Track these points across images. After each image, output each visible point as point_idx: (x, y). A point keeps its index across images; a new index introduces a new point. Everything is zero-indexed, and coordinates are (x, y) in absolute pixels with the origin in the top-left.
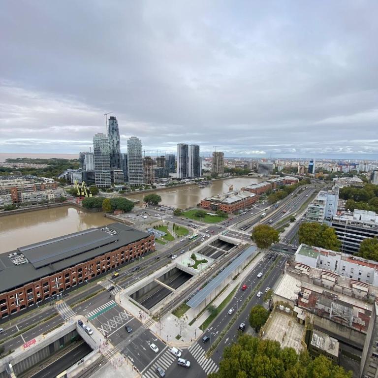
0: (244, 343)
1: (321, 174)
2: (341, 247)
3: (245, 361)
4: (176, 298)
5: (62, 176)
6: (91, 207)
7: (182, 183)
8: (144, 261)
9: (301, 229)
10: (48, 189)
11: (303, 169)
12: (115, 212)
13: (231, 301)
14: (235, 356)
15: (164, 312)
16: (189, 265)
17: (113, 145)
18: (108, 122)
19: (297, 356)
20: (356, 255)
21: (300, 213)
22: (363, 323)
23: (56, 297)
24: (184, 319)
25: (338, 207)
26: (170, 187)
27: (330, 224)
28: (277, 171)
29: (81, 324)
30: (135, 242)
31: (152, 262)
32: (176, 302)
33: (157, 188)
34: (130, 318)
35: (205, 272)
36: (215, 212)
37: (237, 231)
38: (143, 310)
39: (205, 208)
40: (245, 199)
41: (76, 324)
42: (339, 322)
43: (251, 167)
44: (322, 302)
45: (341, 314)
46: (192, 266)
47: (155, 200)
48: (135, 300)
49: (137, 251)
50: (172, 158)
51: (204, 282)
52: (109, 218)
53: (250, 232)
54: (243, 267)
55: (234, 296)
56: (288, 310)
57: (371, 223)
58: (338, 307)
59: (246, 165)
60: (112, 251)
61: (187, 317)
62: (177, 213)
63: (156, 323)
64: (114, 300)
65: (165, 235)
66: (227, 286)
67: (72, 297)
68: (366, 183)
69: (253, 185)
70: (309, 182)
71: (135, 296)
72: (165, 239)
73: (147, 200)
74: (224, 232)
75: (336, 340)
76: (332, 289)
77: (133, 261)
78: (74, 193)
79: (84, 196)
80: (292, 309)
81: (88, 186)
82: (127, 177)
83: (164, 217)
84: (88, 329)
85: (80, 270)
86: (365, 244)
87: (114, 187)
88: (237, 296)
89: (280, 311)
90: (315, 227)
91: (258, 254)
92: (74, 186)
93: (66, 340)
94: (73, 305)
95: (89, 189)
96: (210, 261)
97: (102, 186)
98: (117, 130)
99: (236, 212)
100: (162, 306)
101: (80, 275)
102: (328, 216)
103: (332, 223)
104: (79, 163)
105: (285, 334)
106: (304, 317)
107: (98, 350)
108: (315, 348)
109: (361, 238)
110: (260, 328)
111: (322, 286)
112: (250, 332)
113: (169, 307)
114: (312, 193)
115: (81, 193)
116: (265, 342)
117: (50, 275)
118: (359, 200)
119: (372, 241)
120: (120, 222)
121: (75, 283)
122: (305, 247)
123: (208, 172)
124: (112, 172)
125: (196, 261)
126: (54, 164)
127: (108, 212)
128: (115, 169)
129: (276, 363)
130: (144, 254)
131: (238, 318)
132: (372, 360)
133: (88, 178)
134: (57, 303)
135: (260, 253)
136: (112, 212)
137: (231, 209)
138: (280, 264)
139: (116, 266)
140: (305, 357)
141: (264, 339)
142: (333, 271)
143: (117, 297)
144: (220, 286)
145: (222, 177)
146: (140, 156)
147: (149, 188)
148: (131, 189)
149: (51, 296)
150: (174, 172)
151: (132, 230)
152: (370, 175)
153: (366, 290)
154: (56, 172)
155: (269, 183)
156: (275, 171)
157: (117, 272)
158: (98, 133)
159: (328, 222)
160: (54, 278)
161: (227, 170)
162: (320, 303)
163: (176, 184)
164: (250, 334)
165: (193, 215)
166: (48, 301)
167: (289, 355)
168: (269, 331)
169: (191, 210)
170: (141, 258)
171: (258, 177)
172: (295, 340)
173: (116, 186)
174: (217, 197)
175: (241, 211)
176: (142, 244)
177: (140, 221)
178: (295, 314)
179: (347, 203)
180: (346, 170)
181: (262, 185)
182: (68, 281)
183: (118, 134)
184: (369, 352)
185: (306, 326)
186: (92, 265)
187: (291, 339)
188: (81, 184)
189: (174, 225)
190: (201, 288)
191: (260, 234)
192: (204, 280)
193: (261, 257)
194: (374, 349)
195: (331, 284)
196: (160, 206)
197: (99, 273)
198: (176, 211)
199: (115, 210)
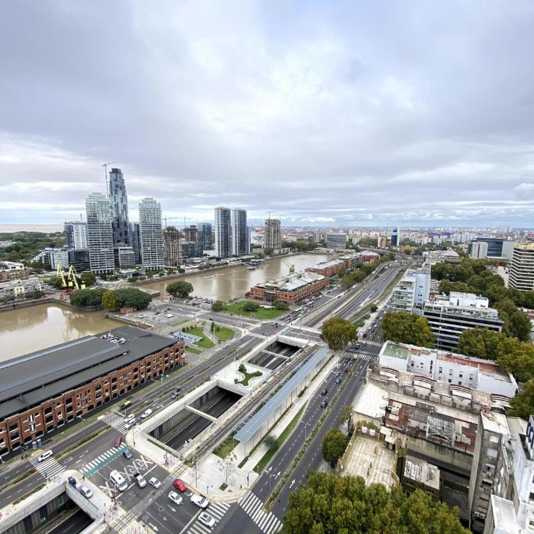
0: (317, 484)
1: (408, 247)
2: (436, 342)
3: (319, 508)
4: (218, 430)
5: (37, 258)
6: (85, 304)
7: (223, 264)
8: (170, 381)
9: (385, 321)
10: (13, 279)
11: (385, 240)
12: (122, 311)
13: (296, 427)
14: (306, 504)
15: (201, 452)
16: (236, 381)
17: (117, 211)
18: (109, 176)
19: (388, 494)
20: (455, 352)
21: (382, 300)
22: (468, 441)
23: (30, 446)
24: (232, 459)
25: (431, 289)
26: (206, 270)
27: (421, 312)
28: (352, 245)
29: (73, 483)
30: (154, 353)
31: (181, 381)
32: (219, 436)
33: (186, 272)
34: (150, 466)
35: (259, 389)
36: (271, 303)
37: (302, 329)
38: (171, 453)
39: (256, 298)
40: (310, 283)
41: (65, 483)
42: (438, 442)
43: (317, 240)
44: (416, 418)
45: (440, 431)
46: (241, 382)
47: (184, 290)
48: (158, 439)
49: (158, 366)
50: (207, 230)
51: (258, 404)
52: (112, 319)
53: (319, 328)
54: (312, 378)
55: (300, 420)
56: (372, 432)
57: (471, 309)
58: (436, 422)
59: (310, 238)
60: (120, 368)
61: (235, 456)
62: (217, 307)
63: (190, 469)
64: (125, 442)
65: (201, 340)
66: (291, 406)
67: (58, 443)
68: (463, 258)
69: (321, 263)
70: (392, 258)
71: (157, 433)
72: (200, 346)
73: (171, 291)
74: (284, 331)
75: (436, 467)
76: (427, 399)
77: (152, 382)
78: (57, 284)
79: (72, 288)
80: (378, 431)
81: (79, 272)
82: (140, 258)
83: (198, 314)
84: (85, 489)
85: (69, 401)
86: (465, 336)
87: (120, 273)
88: (305, 419)
89: (363, 434)
90: (402, 318)
91: (330, 359)
92: (57, 273)
93: (51, 510)
94: (59, 456)
95: (80, 277)
96: (266, 372)
97: (101, 271)
98: (122, 188)
99: (299, 302)
100: (199, 444)
101: (70, 409)
102: (418, 302)
103: (423, 311)
104: (63, 238)
105: (371, 466)
106: (394, 440)
107: (102, 520)
108: (409, 481)
109: (459, 330)
110: (336, 461)
111: (415, 396)
112: (323, 468)
113: (208, 444)
114: (397, 272)
115: (67, 284)
116: (345, 479)
117: (20, 412)
118: (456, 280)
119: (473, 332)
120: (130, 324)
121: (61, 422)
122: (391, 344)
123: (259, 247)
124: (116, 251)
125: (246, 374)
126: (23, 240)
127: (111, 311)
128: (121, 246)
129: (361, 508)
130: (169, 370)
131: (306, 450)
132: (482, 489)
133: (79, 260)
134: (32, 455)
135: (333, 356)
136: (117, 311)
137: (292, 298)
138: (359, 370)
139: (126, 391)
140: (397, 495)
141: (343, 475)
142: (428, 375)
143: (129, 437)
144: (280, 408)
145: (280, 254)
146: (158, 226)
147: (175, 273)
148: (147, 274)
149: (22, 445)
150: (211, 248)
151: (150, 335)
152: (467, 246)
153: (469, 396)
154: (27, 252)
155: (342, 261)
156: (349, 245)
157: (128, 400)
158: (94, 193)
159: (419, 310)
160: (26, 417)
161: (286, 245)
162: (414, 419)
163: (214, 266)
164: (324, 472)
165: (239, 309)
166: (19, 452)
167: (377, 494)
168: (349, 464)
169: (237, 301)
170: (165, 376)
171: (328, 254)
172: (384, 472)
173: (124, 272)
174: (273, 282)
175: (307, 300)
176: (166, 356)
177: (161, 321)
178: (382, 437)
179: (441, 284)
180: (438, 240)
181: (333, 263)
182: (49, 419)
183: (124, 194)
184: (477, 480)
185: (397, 452)
186: (89, 391)
187: (378, 472)
188: (67, 270)
189: (213, 325)
190: (254, 413)
191: (333, 329)
192: (258, 401)
193: (335, 362)
194: (484, 475)
195: (426, 392)
196: (191, 299)
197: (99, 403)
198: (215, 304)
199: (121, 307)
